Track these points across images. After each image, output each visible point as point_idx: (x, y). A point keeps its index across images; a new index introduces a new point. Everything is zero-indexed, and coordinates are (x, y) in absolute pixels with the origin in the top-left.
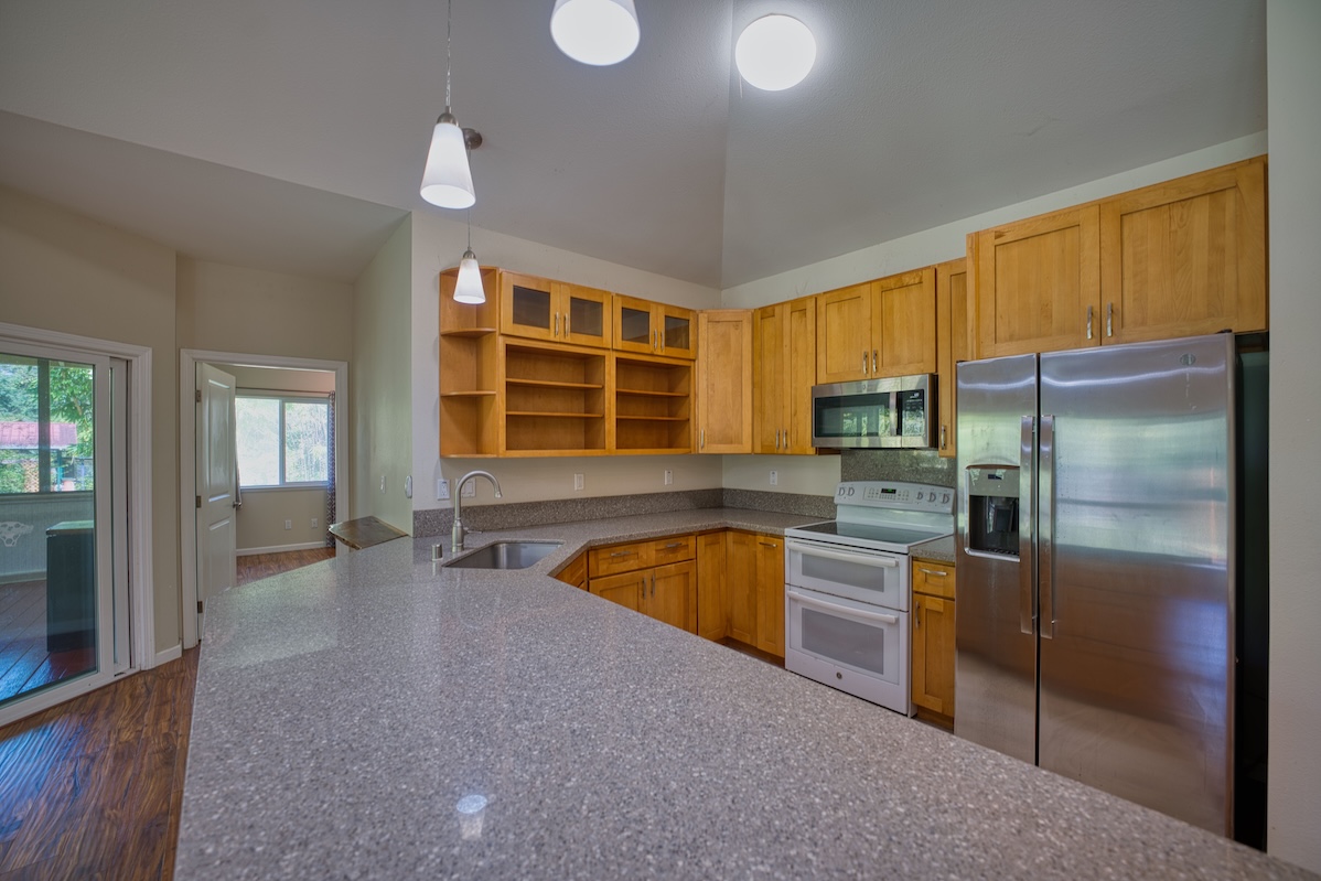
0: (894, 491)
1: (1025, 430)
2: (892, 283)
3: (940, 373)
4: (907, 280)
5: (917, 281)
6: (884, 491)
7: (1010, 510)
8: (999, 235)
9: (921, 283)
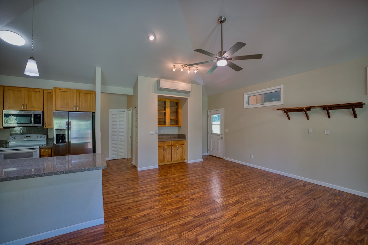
0: (30, 137)
1: (66, 122)
2: (32, 90)
3: (44, 111)
4: (36, 90)
5: (39, 91)
6: (26, 137)
7: (63, 137)
8: (60, 89)
9: (40, 92)
